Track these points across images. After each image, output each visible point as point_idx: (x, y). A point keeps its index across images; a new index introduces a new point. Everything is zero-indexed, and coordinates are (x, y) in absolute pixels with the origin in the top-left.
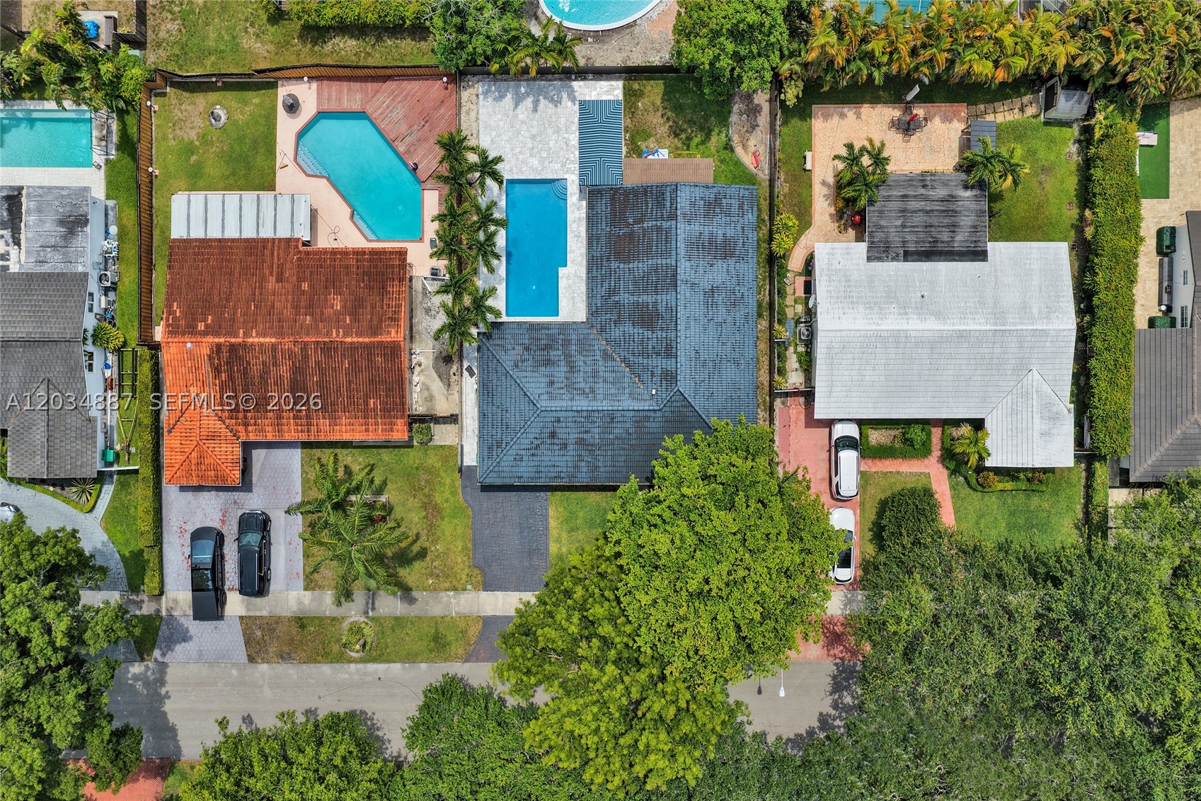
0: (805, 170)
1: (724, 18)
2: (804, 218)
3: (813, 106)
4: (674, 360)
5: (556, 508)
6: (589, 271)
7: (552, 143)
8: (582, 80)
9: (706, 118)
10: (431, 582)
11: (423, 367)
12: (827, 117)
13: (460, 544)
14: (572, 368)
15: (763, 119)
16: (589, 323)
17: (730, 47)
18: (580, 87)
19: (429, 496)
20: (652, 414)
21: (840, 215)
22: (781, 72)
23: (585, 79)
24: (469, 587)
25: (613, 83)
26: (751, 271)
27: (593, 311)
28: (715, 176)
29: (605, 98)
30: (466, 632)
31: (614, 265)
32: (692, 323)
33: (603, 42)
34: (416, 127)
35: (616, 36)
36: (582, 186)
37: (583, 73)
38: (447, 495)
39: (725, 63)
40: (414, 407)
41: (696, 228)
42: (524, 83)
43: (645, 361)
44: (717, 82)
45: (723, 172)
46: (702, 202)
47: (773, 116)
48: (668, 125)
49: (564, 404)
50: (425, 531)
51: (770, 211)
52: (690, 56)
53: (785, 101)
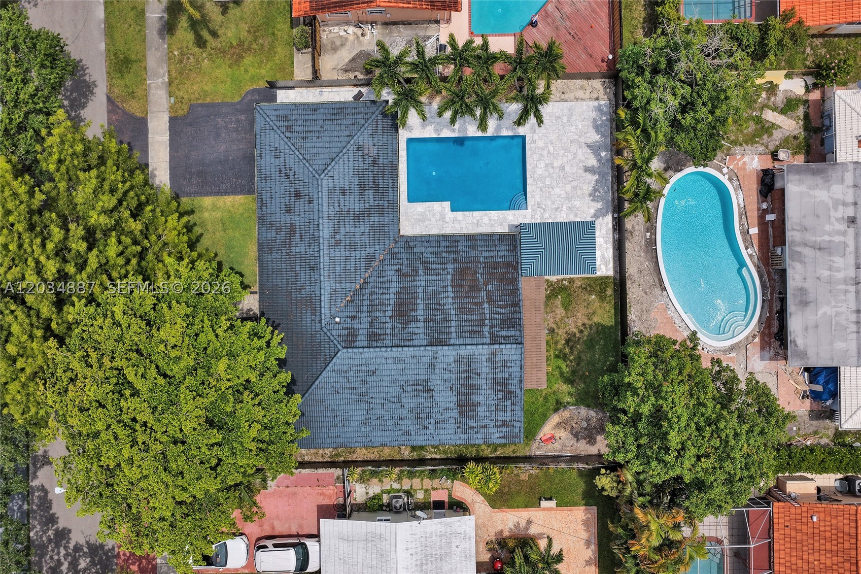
0: (540, 499)
1: (673, 402)
2: (499, 500)
3: (595, 508)
4: (365, 344)
5: (241, 204)
6: (445, 237)
7: (557, 190)
8: (613, 226)
9: (583, 378)
10: (176, 53)
11: (361, 38)
12: (586, 523)
13: (208, 88)
14: (358, 217)
15: (584, 448)
16: (399, 239)
17: (646, 409)
18: (607, 224)
19: (249, 49)
20: (318, 319)
21: (502, 542)
22: (625, 471)
23: (614, 229)
24: (172, 100)
25: (611, 265)
26: (449, 437)
27: (410, 242)
28: (533, 390)
29: (598, 254)
30: (134, 98)
31: (450, 266)
32: (399, 366)
33: (646, 251)
34: (569, 24)
35: (652, 266)
36: (521, 227)
37: (619, 227)
38: (252, 71)
39: (630, 403)
40: (326, 29)
41: (484, 368)
42: (609, 156)
43: (365, 308)
44: (614, 392)
45: (537, 399)
46: (507, 376)
47: (586, 459)
48: (576, 331)
49: (325, 208)
50: (219, 46)
51: (505, 458)
52: (636, 357)
53: (599, 474)
